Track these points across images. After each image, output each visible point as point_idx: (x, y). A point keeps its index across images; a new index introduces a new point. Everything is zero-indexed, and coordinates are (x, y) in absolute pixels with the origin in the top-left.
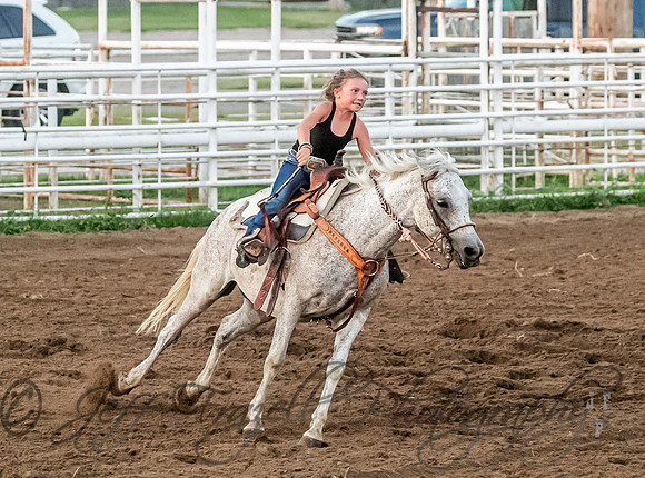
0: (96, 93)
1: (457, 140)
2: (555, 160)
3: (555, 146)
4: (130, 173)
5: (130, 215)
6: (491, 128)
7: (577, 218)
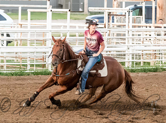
0: (18, 37)
1: (119, 52)
2: (146, 58)
3: (146, 54)
4: (27, 60)
5: (26, 72)
6: (128, 49)
7: (152, 74)
